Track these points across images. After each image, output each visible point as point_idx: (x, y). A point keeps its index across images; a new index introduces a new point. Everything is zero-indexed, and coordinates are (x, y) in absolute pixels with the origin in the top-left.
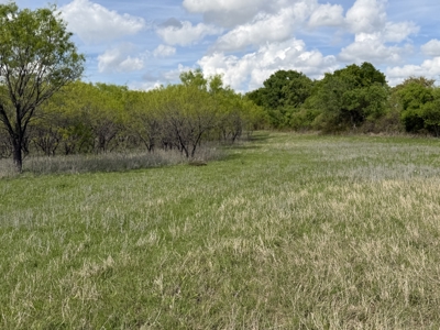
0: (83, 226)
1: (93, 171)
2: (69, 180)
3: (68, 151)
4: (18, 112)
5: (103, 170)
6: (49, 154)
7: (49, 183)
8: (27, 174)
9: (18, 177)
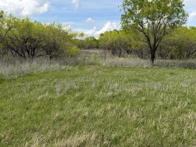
0: (185, 94)
1: (185, 68)
2: (174, 71)
3: (172, 58)
4: (155, 40)
5: (190, 68)
6: (164, 58)
7: (166, 71)
8: (155, 66)
9: (152, 68)
